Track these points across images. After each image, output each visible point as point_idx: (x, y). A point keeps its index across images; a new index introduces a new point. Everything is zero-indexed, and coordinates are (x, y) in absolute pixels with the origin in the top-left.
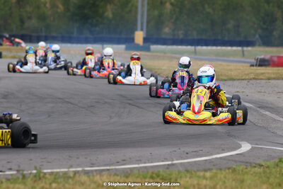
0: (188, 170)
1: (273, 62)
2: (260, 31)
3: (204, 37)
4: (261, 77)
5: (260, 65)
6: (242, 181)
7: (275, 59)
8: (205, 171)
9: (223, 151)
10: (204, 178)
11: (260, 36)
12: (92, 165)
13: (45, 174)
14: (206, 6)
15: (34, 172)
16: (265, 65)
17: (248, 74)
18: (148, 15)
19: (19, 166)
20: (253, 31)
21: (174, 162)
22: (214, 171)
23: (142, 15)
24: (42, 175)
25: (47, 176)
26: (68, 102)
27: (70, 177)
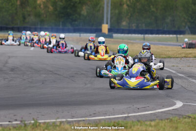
0: (139, 120)
2: (189, 24)
3: (150, 28)
4: (190, 56)
5: (189, 48)
6: (177, 128)
8: (151, 121)
9: (164, 107)
10: (151, 126)
11: (189, 28)
12: (73, 117)
13: (40, 123)
14: (152, 7)
15: (33, 122)
16: (193, 48)
17: (180, 54)
18: (111, 13)
19: (22, 118)
20: (184, 24)
21: (130, 115)
22: (157, 121)
23: (107, 13)
24: (38, 124)
25: (42, 125)
26: (56, 74)
27: (57, 126)
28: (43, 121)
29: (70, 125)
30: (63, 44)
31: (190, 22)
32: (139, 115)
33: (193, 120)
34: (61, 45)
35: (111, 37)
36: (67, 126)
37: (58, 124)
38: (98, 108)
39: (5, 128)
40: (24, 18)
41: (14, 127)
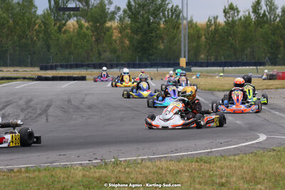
0: (223, 155)
1: (279, 76)
2: (269, 55)
3: (229, 60)
4: (271, 87)
5: (270, 79)
6: (261, 162)
7: (281, 74)
8: (235, 155)
9: (247, 141)
10: (235, 160)
11: (269, 59)
12: (154, 154)
13: (121, 161)
14: (230, 38)
15: (113, 160)
16: (274, 79)
17: (261, 86)
18: (189, 47)
19: (102, 157)
20: (264, 55)
21: (213, 150)
22: (241, 155)
23: (185, 46)
24: (118, 162)
25: (122, 163)
26: (135, 110)
27: (139, 163)
28: (124, 159)
29: (152, 162)
31: (270, 53)
32: (222, 150)
33: (278, 153)
35: (190, 71)
36: (149, 163)
37: (140, 161)
38: (180, 144)
39: (85, 167)
40: (100, 54)
41: (95, 166)
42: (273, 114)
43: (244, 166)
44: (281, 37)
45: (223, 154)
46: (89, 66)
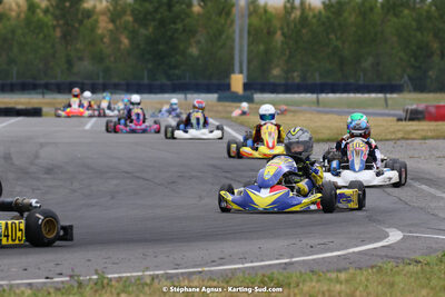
0: (314, 270)
1: (430, 113)
2: (410, 71)
3: (329, 80)
4: (413, 136)
5: (411, 119)
6: (392, 285)
7: (433, 110)
8: (340, 271)
9: (363, 242)
10: (338, 281)
11: (410, 78)
12: (177, 266)
13: (111, 280)
14: (332, 36)
15: (95, 277)
16: (418, 119)
17: (394, 132)
18: (250, 52)
19: (73, 270)
20: (399, 71)
21: (294, 260)
22: (351, 271)
23: (241, 51)
24: (105, 281)
25: (113, 283)
26: (138, 178)
27: (147, 284)
28: (116, 275)
30: (138, 115)
31: (413, 66)
32: (314, 260)
33: (424, 267)
34: (134, 117)
35: (251, 100)
37: (148, 281)
38: (229, 247)
39: (38, 290)
40: (70, 63)
41: (58, 289)
42: (417, 190)
43: (358, 293)
44: (436, 36)
45: (316, 268)
46: (47, 88)
